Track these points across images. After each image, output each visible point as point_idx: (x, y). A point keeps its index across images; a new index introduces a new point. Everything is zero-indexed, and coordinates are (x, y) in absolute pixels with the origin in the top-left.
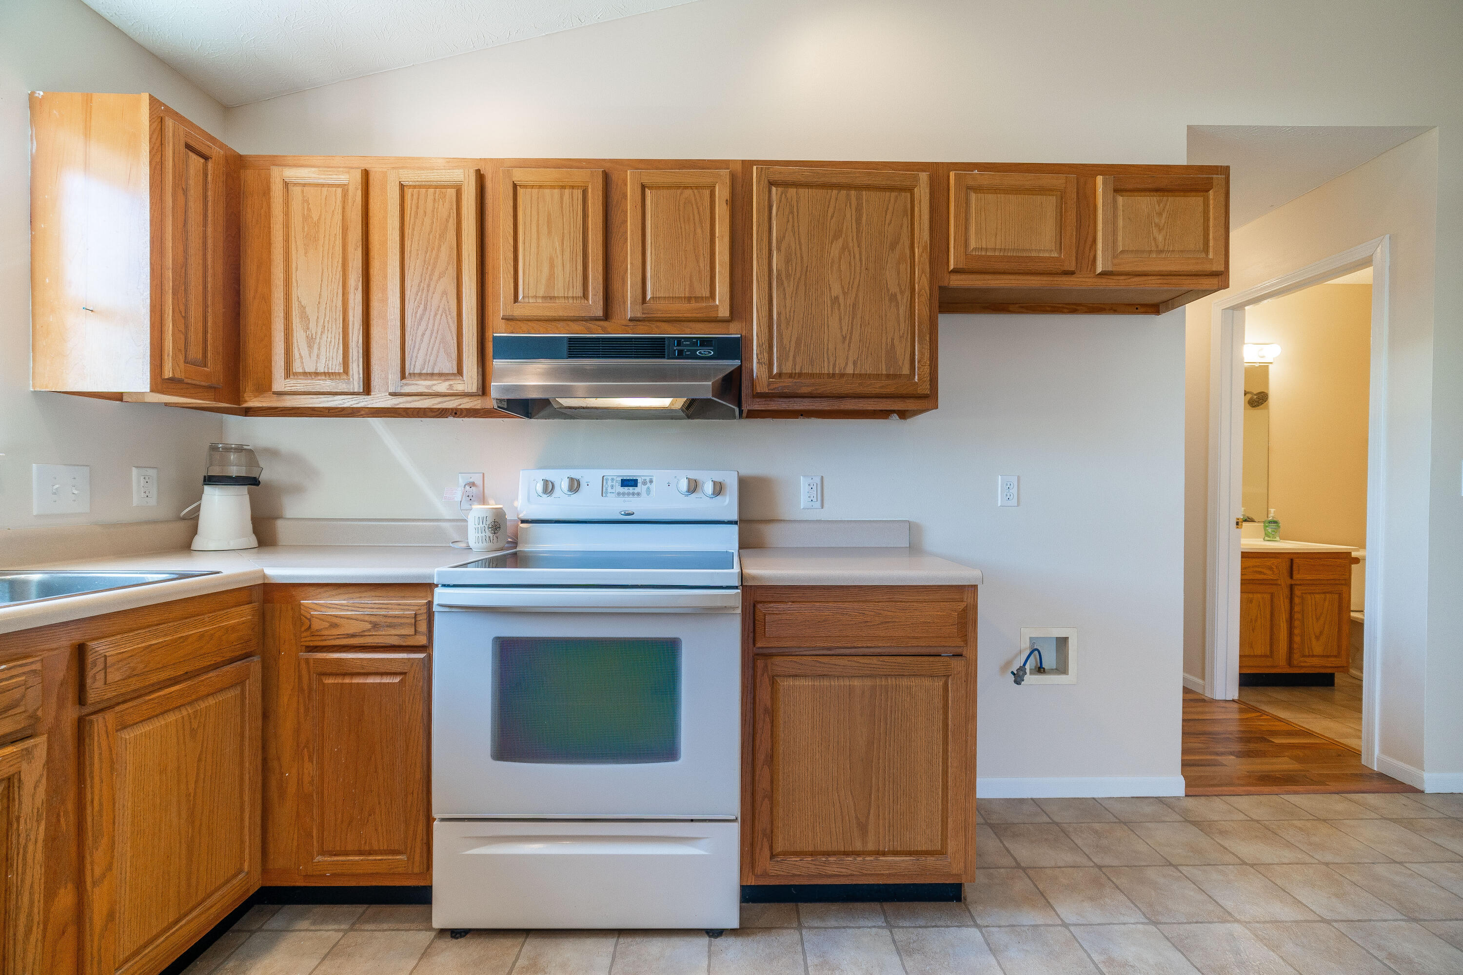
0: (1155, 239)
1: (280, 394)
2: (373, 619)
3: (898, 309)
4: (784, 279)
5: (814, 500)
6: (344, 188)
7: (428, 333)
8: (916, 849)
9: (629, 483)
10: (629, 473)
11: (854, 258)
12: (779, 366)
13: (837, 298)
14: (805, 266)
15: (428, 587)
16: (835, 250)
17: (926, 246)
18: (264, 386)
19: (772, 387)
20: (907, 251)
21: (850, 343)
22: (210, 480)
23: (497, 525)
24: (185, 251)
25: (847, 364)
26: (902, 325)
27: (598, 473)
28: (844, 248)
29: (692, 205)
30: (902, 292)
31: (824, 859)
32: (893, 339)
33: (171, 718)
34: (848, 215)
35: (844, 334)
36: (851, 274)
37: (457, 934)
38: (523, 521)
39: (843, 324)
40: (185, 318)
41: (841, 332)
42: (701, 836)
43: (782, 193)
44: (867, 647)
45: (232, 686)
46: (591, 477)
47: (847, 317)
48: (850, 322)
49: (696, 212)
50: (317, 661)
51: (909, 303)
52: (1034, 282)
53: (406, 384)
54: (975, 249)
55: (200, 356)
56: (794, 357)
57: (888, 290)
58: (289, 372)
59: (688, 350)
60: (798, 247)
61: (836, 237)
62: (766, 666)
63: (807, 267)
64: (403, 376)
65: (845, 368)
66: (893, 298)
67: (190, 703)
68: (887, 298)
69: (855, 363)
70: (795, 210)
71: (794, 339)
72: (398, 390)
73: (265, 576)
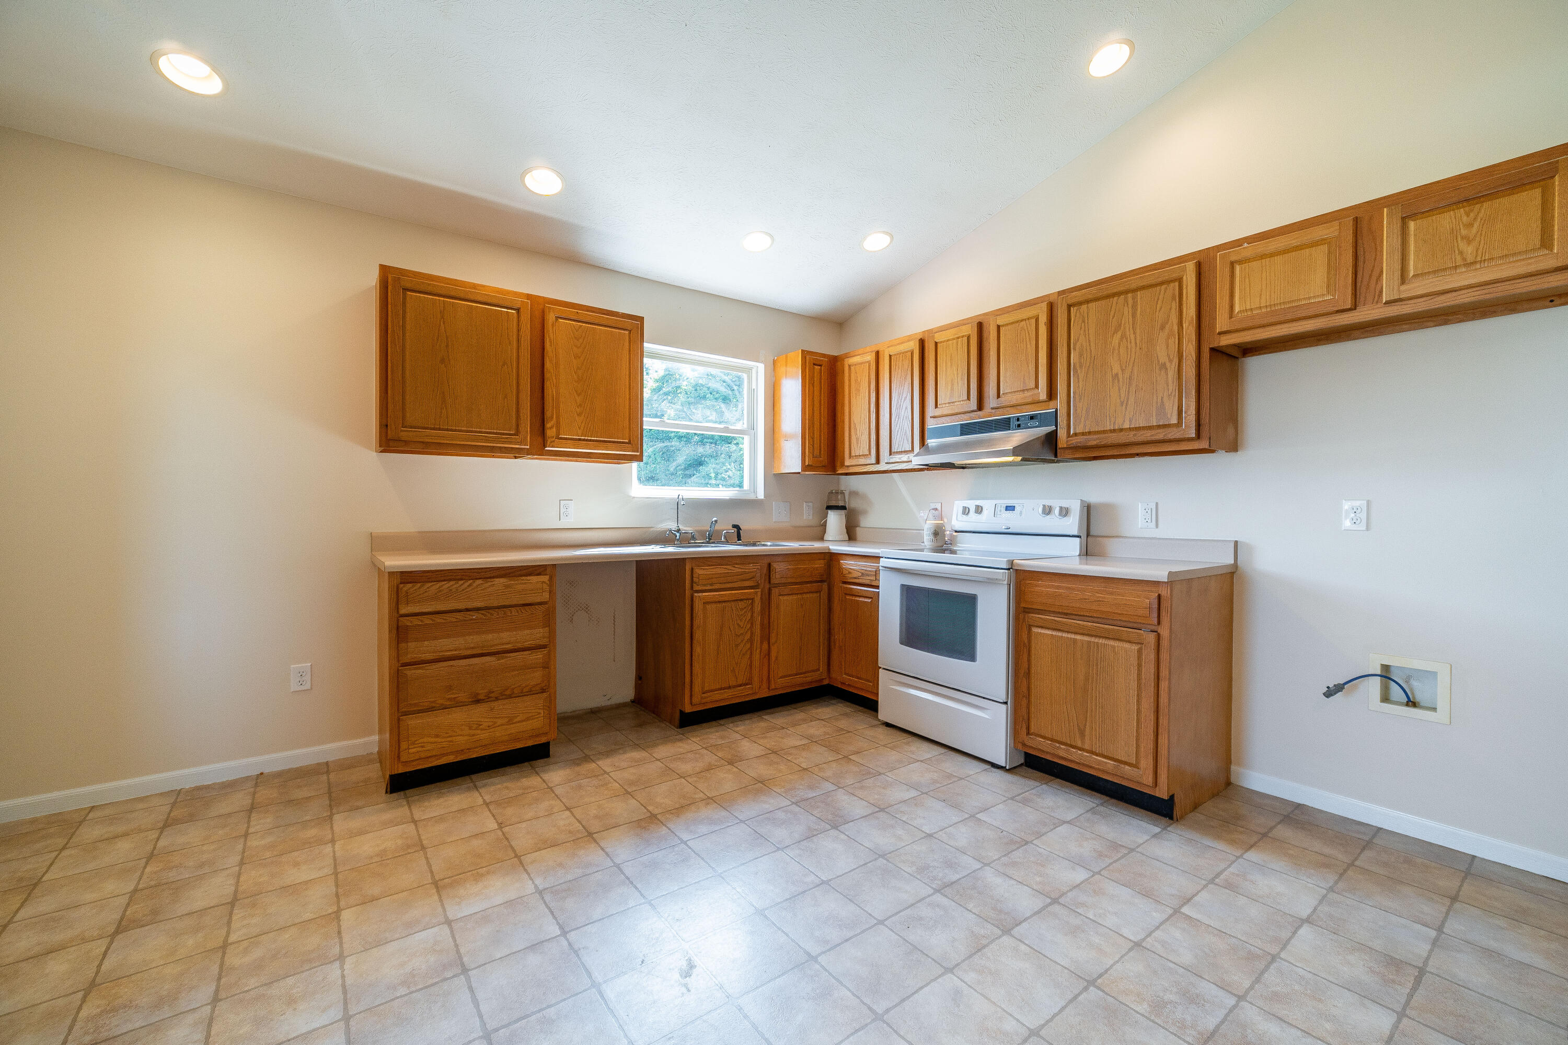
0: (1461, 253)
1: (848, 466)
2: (862, 571)
3: (1167, 374)
4: (1078, 368)
5: (1149, 521)
6: (869, 362)
7: (900, 430)
8: (1117, 757)
9: (1010, 508)
10: (1010, 502)
11: (1131, 343)
12: (1075, 429)
13: (1117, 375)
14: (1093, 356)
15: (877, 558)
16: (1116, 340)
17: (1193, 320)
18: (843, 465)
19: (1069, 443)
20: (1176, 328)
21: (1127, 405)
22: (829, 508)
23: (937, 533)
24: (813, 409)
25: (1124, 421)
26: (1171, 388)
27: (994, 502)
28: (1123, 336)
29: (1025, 330)
30: (1171, 361)
31: (1058, 745)
32: (1162, 398)
33: (795, 597)
34: (1126, 312)
35: (1122, 400)
36: (1128, 354)
37: (888, 725)
38: (956, 532)
39: (1122, 392)
40: (813, 438)
41: (1120, 398)
42: (988, 708)
43: (1077, 310)
44: (1091, 617)
45: (817, 592)
46: (988, 505)
47: (1124, 388)
48: (1127, 390)
49: (1027, 335)
50: (844, 588)
51: (1177, 367)
52: (1309, 326)
53: (892, 458)
54: (1240, 312)
55: (818, 454)
56: (1085, 421)
57: (1159, 361)
58: (850, 456)
59: (1023, 424)
60: (1088, 344)
61: (1116, 331)
62: (1024, 618)
63: (1095, 357)
64: (890, 454)
65: (1123, 424)
66: (1163, 367)
67: (801, 594)
68: (1157, 367)
69: (1130, 421)
70: (1086, 320)
71: (1084, 409)
72: (888, 461)
73: (829, 549)
